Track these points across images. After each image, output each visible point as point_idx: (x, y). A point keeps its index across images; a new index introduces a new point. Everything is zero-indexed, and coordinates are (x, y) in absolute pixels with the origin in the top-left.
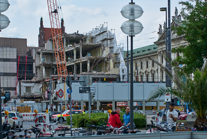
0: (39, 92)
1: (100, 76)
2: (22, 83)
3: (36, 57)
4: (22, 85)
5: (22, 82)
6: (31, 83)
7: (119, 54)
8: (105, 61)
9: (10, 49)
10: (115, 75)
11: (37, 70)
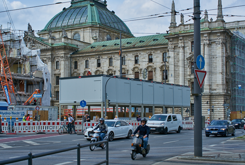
1: (26, 78)
7: (35, 56)
8: (20, 63)
10: (38, 78)
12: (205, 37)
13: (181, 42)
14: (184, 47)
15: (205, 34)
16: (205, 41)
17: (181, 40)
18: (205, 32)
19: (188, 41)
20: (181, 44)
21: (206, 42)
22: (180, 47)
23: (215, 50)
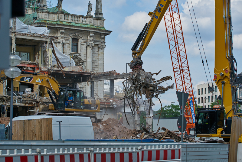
12: (91, 36)
13: (62, 36)
14: (63, 44)
15: (91, 33)
16: (89, 42)
17: (62, 33)
18: (92, 30)
19: (69, 36)
20: (61, 39)
21: (91, 42)
22: (59, 43)
23: (96, 55)
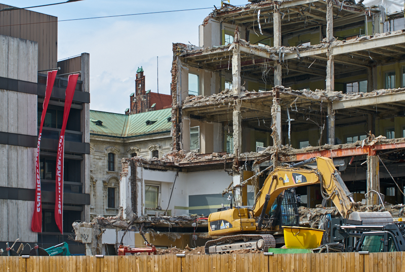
0: (185, 208)
2: (139, 169)
3: (180, 71)
4: (139, 176)
5: (140, 166)
6: (166, 170)
9: (18, 46)
11: (180, 121)
